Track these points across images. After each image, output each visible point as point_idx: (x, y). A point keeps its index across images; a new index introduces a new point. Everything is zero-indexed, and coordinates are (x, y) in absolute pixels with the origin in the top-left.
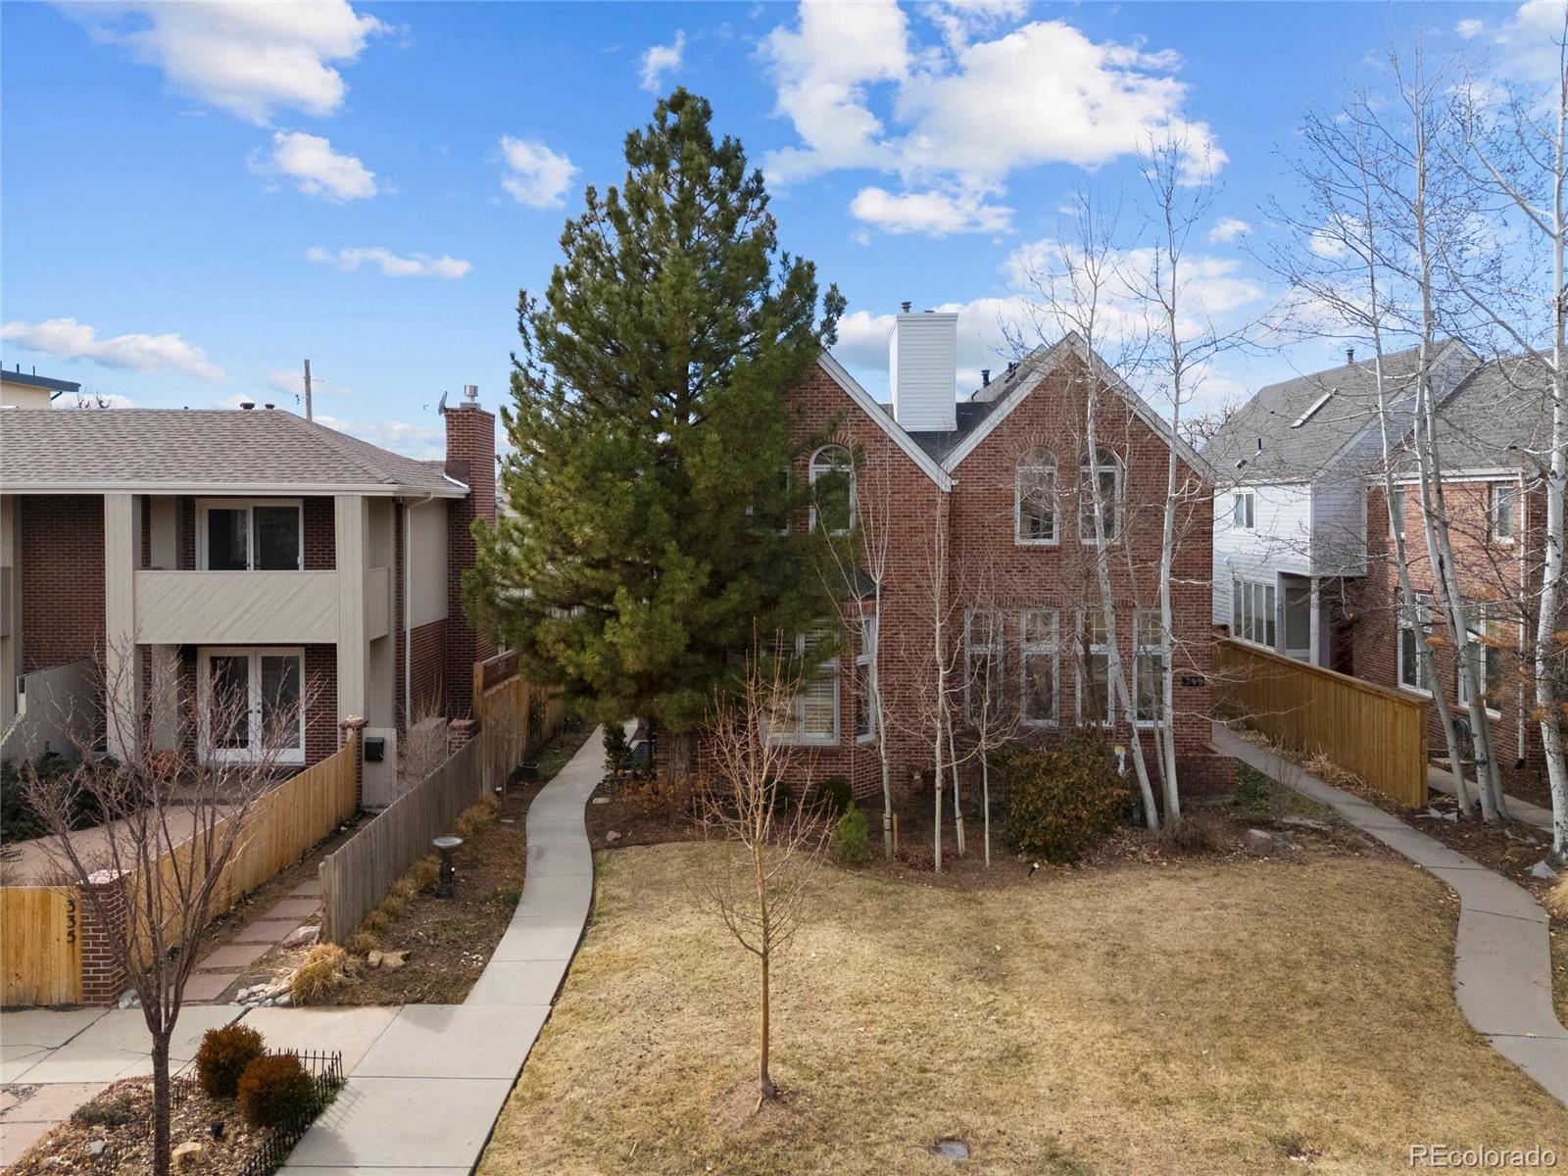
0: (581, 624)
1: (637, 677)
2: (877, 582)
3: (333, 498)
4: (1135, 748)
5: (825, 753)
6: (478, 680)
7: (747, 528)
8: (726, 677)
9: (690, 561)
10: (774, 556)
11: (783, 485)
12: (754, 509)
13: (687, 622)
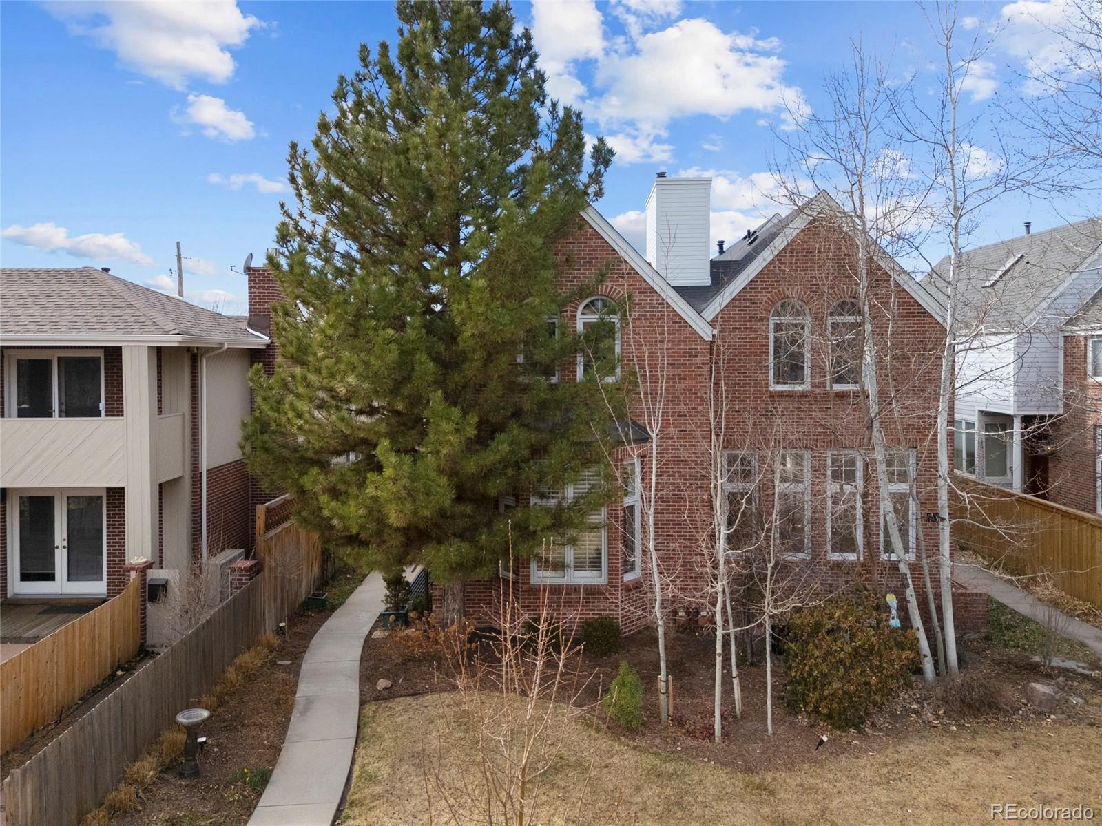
0: (349, 473)
1: (404, 530)
2: (654, 436)
3: (119, 348)
4: (909, 598)
5: (592, 592)
6: (260, 522)
7: (517, 376)
8: (495, 528)
9: (456, 412)
10: (543, 405)
11: (552, 333)
12: (526, 357)
13: (453, 474)
